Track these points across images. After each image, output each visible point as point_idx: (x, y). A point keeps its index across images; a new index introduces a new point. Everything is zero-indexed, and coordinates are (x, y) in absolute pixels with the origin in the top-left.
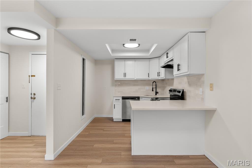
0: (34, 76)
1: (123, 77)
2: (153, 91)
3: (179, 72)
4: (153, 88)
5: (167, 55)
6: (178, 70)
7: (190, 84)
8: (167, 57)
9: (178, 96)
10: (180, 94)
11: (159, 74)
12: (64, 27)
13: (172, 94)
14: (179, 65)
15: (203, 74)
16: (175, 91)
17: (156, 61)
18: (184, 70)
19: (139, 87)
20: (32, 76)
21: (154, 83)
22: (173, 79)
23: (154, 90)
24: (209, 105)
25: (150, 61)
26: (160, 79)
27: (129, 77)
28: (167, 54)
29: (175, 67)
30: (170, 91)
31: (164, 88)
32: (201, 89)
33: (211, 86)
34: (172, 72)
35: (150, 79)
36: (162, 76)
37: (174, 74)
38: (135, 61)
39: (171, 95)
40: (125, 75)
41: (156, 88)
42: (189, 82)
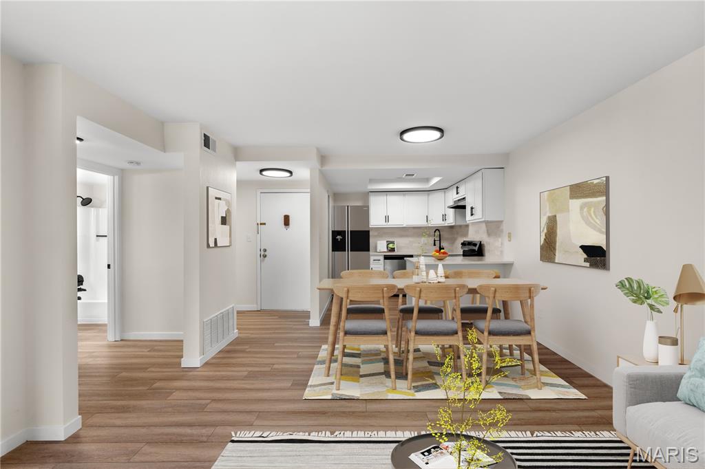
0: (265, 224)
1: (384, 223)
2: (435, 245)
3: (472, 218)
4: (435, 241)
5: (457, 191)
6: (472, 215)
7: (489, 234)
8: (457, 193)
9: (474, 250)
10: (476, 248)
11: (444, 217)
12: (330, 167)
13: (466, 249)
14: (472, 208)
15: (502, 221)
16: (470, 243)
17: (440, 195)
18: (478, 215)
19: (411, 239)
20: (261, 224)
21: (437, 232)
22: (467, 226)
23: (437, 243)
24: (507, 259)
25: (429, 195)
26: (446, 225)
27: (395, 222)
28: (457, 188)
29: (468, 210)
30: (463, 244)
31: (453, 241)
32: (500, 240)
33: (509, 235)
34: (464, 216)
35: (430, 225)
36: (451, 220)
37: (467, 219)
38: (404, 195)
39: (464, 251)
40: (387, 219)
41: (440, 240)
42: (488, 231)
